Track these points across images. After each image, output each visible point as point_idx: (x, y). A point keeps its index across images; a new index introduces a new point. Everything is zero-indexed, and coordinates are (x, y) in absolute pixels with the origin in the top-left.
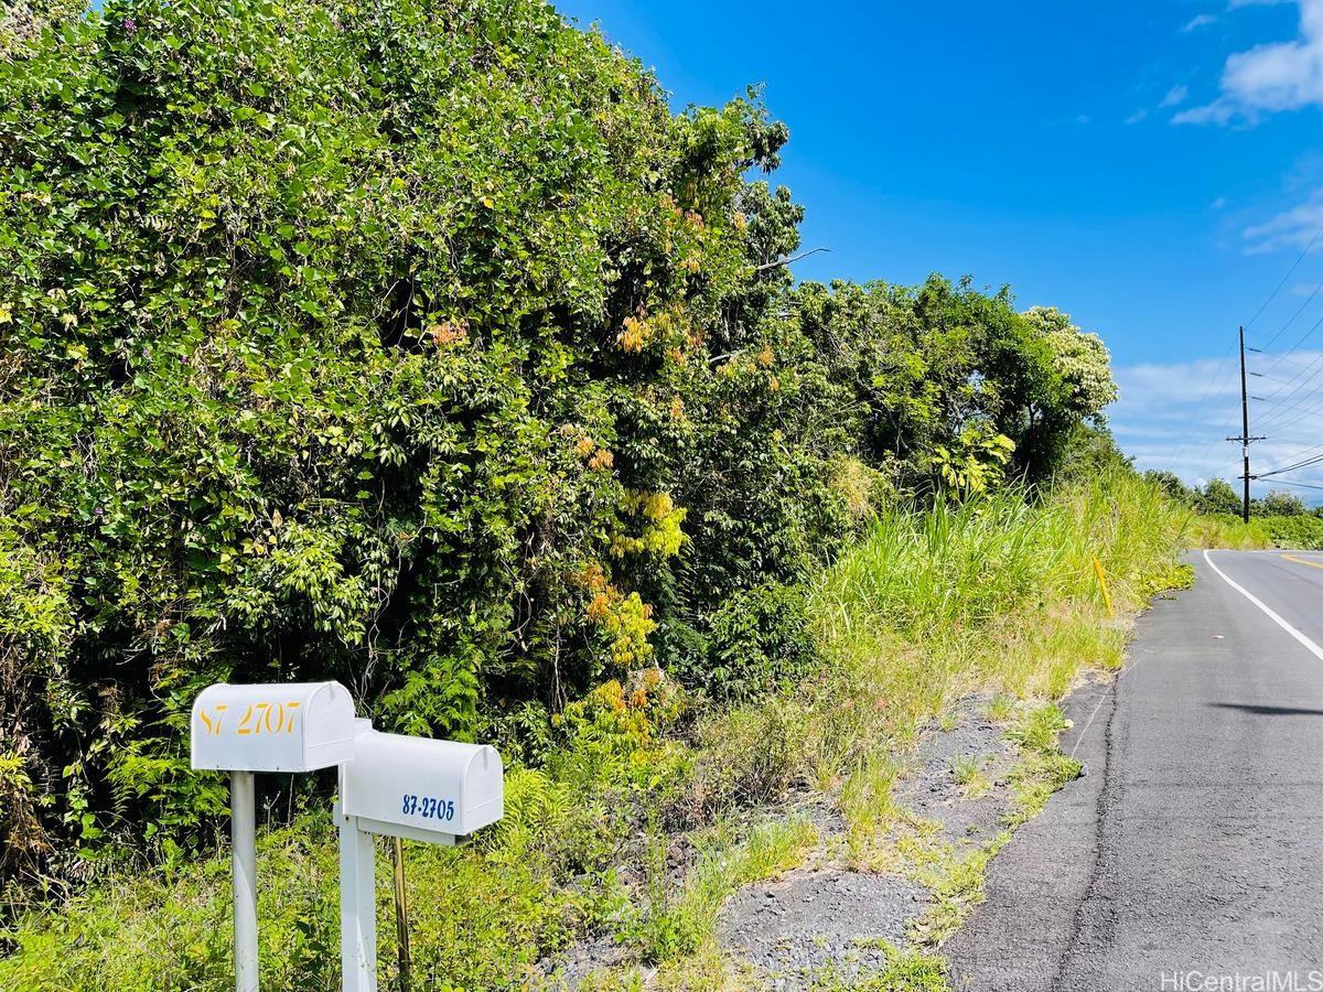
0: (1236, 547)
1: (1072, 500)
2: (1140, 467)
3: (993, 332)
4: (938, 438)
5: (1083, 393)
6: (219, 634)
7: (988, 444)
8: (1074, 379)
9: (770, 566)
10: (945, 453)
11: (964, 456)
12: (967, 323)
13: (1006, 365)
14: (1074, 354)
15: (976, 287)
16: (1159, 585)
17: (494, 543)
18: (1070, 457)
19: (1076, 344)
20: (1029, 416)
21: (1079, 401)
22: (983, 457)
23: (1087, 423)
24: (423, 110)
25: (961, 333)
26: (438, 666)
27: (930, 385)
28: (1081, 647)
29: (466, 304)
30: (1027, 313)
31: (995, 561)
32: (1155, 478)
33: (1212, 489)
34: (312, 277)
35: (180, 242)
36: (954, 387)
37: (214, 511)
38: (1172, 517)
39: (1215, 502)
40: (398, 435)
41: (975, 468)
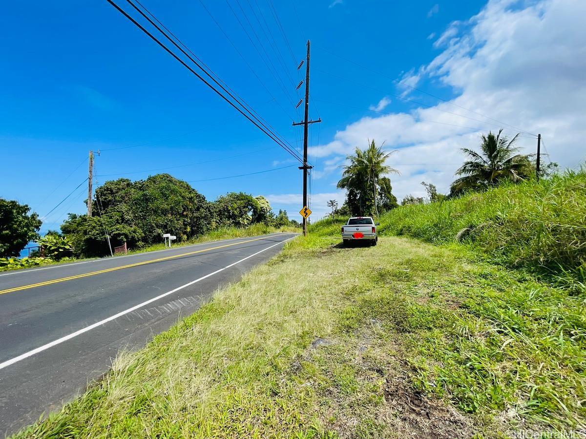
3: (249, 201)
4: (240, 217)
10: (241, 219)
11: (244, 219)
12: (245, 200)
22: (247, 219)
25: (243, 201)
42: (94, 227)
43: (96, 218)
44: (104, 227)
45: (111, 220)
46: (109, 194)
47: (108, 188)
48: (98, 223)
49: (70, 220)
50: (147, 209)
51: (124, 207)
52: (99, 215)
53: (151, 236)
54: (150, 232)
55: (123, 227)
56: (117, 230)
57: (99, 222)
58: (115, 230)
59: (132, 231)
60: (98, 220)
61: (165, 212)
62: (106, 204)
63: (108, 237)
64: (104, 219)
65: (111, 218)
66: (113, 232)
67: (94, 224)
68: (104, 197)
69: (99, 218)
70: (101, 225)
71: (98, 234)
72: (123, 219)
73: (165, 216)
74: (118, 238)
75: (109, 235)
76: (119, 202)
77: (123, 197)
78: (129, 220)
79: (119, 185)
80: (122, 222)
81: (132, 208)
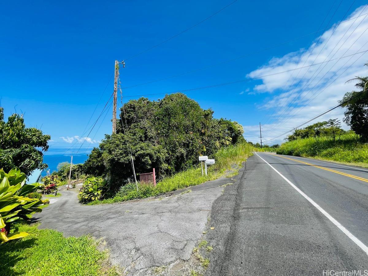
0: (260, 152)
1: (240, 146)
2: (247, 141)
3: (229, 125)
4: (223, 138)
5: (240, 132)
6: (176, 157)
7: (229, 139)
8: (239, 130)
9: (211, 153)
10: (224, 140)
11: (226, 140)
12: (226, 124)
13: (231, 129)
14: (239, 127)
15: (227, 119)
16: (250, 155)
17: (194, 150)
18: (239, 140)
19: (239, 126)
20: (233, 134)
21: (240, 133)
22: (228, 140)
23: (240, 135)
24: (188, 114)
25: (225, 125)
26: (189, 160)
27: (222, 132)
28: (242, 160)
29: (192, 130)
30: (233, 122)
31: (234, 152)
32: (249, 143)
33: (257, 144)
34: (182, 128)
35: (172, 126)
36: (225, 132)
37: (176, 147)
38: (251, 147)
39: (257, 146)
40: (188, 141)
41: (227, 142)
42: (118, 145)
43: (120, 135)
44: (128, 145)
45: (135, 137)
46: (132, 111)
47: (131, 105)
48: (121, 140)
49: (106, 139)
50: (169, 125)
51: (146, 123)
52: (123, 132)
53: (174, 156)
54: (173, 151)
55: (148, 146)
56: (142, 148)
57: (123, 139)
58: (139, 149)
59: (156, 151)
60: (122, 137)
61: (187, 129)
62: (130, 122)
63: (132, 158)
64: (127, 136)
65: (135, 134)
66: (137, 152)
67: (117, 142)
68: (128, 115)
69: (122, 135)
70: (124, 143)
71: (121, 154)
72: (146, 137)
73: (186, 133)
74: (143, 160)
75: (133, 155)
76: (142, 118)
77: (145, 113)
78: (152, 138)
79: (140, 103)
80: (145, 140)
81: (154, 124)
